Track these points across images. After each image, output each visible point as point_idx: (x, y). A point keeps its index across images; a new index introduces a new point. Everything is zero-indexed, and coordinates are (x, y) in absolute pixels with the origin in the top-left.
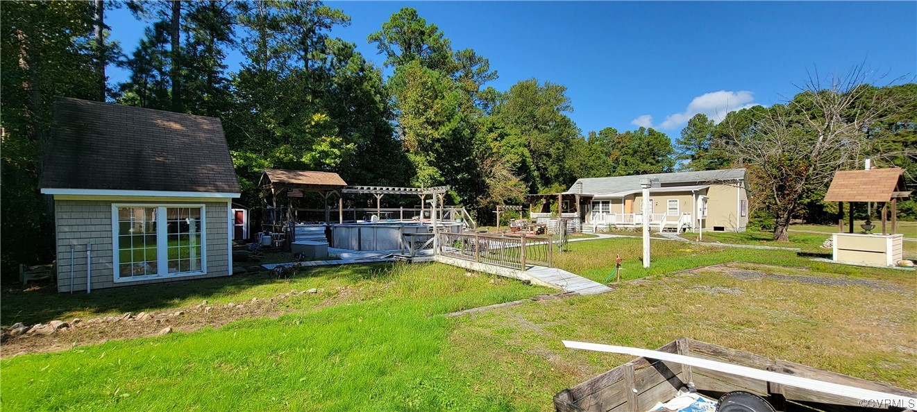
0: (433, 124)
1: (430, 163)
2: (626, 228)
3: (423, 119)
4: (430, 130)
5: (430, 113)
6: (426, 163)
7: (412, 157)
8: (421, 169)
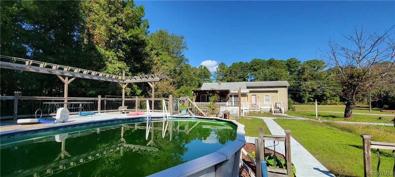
0: (123, 25)
1: (120, 59)
2: (254, 112)
3: (114, 19)
4: (121, 30)
5: (122, 16)
6: (116, 58)
7: (102, 50)
8: (110, 62)
